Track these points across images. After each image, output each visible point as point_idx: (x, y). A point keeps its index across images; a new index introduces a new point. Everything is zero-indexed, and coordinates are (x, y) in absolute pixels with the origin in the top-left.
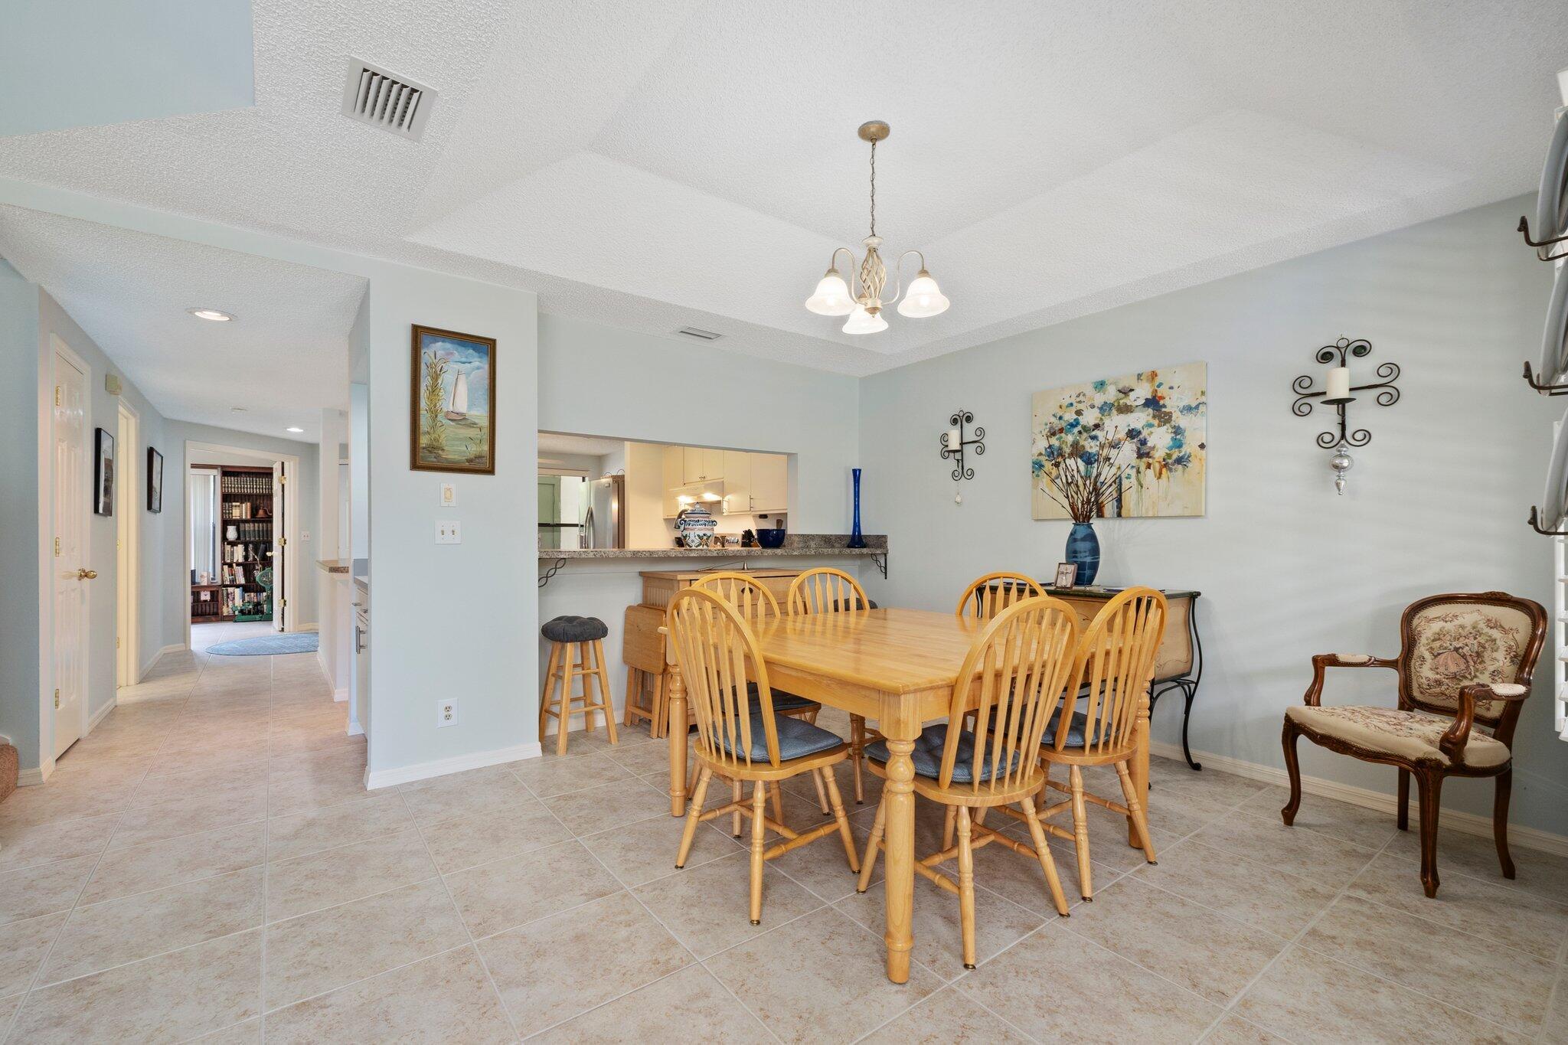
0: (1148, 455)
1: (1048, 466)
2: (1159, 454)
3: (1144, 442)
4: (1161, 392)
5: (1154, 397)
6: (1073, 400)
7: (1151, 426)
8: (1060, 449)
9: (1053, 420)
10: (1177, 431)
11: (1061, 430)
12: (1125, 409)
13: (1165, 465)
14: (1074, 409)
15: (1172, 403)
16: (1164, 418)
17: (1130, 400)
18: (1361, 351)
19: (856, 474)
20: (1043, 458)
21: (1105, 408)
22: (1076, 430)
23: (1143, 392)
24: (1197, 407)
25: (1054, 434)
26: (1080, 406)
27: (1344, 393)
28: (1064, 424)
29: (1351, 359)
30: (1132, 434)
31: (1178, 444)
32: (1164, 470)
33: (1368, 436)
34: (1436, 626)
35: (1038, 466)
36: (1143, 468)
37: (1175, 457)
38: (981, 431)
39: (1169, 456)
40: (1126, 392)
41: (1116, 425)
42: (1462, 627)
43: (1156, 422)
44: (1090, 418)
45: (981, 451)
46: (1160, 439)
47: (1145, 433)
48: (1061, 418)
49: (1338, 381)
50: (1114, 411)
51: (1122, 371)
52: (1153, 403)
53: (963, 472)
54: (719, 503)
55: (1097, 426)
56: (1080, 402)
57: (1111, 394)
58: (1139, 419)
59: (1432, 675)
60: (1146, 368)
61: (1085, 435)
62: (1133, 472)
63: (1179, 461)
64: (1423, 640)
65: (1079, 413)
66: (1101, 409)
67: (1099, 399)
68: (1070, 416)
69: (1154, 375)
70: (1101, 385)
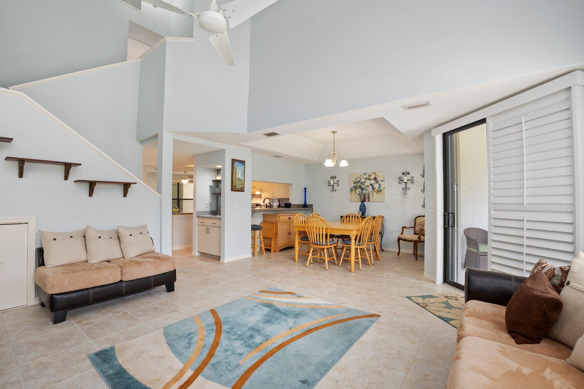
0: (374, 189)
1: (354, 190)
2: (376, 189)
3: (373, 187)
4: (377, 177)
5: (375, 178)
6: (359, 176)
7: (375, 183)
8: (357, 186)
9: (355, 180)
10: (380, 185)
11: (357, 182)
12: (370, 179)
14: (359, 178)
15: (379, 179)
16: (377, 182)
17: (371, 178)
18: (408, 174)
19: (305, 189)
20: (353, 188)
21: (366, 179)
22: (360, 183)
23: (373, 177)
24: (383, 181)
25: (355, 183)
26: (361, 178)
27: (406, 181)
28: (357, 181)
29: (407, 175)
30: (371, 185)
31: (380, 187)
32: (377, 192)
33: (410, 188)
34: (419, 221)
35: (351, 190)
36: (373, 192)
37: (379, 190)
38: (338, 181)
39: (378, 190)
40: (370, 176)
41: (368, 183)
42: (422, 221)
43: (376, 183)
44: (363, 180)
45: (338, 185)
46: (376, 186)
47: (374, 185)
48: (357, 180)
49: (405, 179)
50: (368, 180)
51: (369, 171)
52: (375, 179)
53: (333, 190)
54: (261, 195)
55: (364, 182)
56: (361, 177)
57: (367, 176)
58: (373, 182)
59: (418, 229)
60: (374, 171)
61: (362, 184)
62: (371, 192)
63: (380, 191)
64: (417, 223)
65: (360, 179)
66: (365, 179)
67: (365, 177)
68: (359, 180)
69: (375, 173)
70: (365, 174)
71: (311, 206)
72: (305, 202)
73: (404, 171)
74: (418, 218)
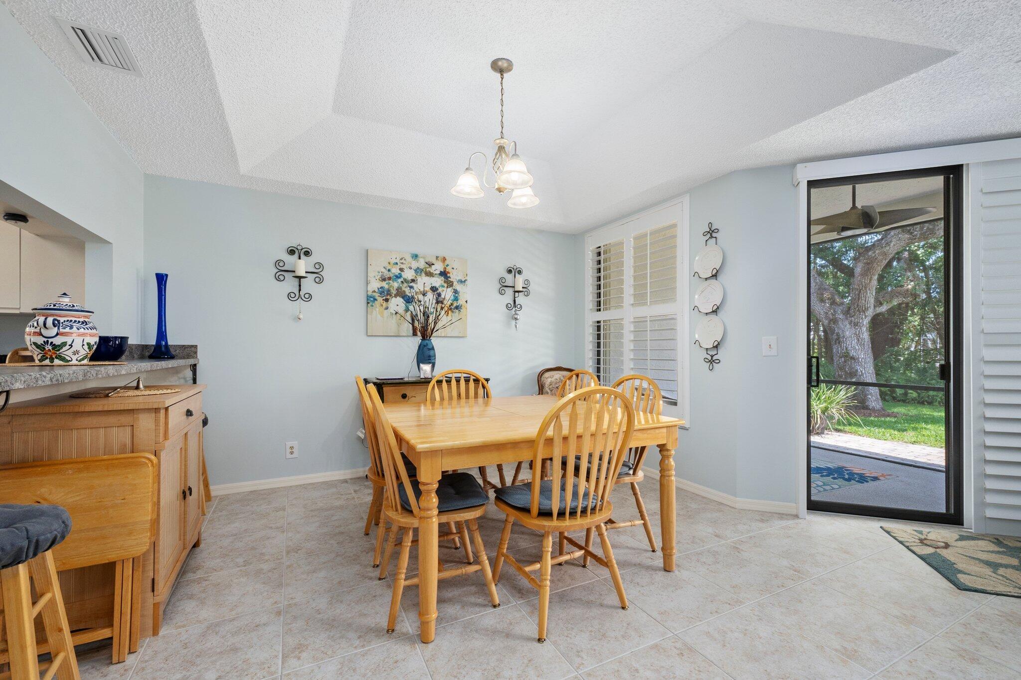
0: (442, 302)
1: (380, 300)
2: (447, 303)
3: (439, 295)
4: (449, 269)
5: (445, 271)
6: (398, 261)
7: (443, 286)
8: (389, 290)
9: (384, 270)
10: (456, 292)
11: (390, 278)
12: (429, 274)
13: (451, 309)
14: (398, 267)
15: (454, 276)
16: (450, 284)
17: (432, 269)
18: (519, 272)
19: (161, 279)
20: (376, 295)
21: (418, 271)
22: (400, 280)
23: (438, 267)
24: (465, 281)
25: (384, 280)
26: (402, 266)
27: (520, 288)
28: (392, 275)
29: (517, 274)
30: (434, 289)
31: (456, 299)
32: (450, 312)
33: (522, 307)
34: (549, 380)
35: (370, 300)
36: (439, 309)
37: (455, 305)
38: (320, 266)
39: (452, 304)
40: (430, 265)
41: (424, 283)
42: (557, 379)
43: (446, 285)
44: (409, 274)
45: (320, 280)
46: (447, 294)
47: (440, 290)
48: (389, 270)
49: (520, 284)
50: (423, 274)
51: (428, 252)
52: (444, 274)
53: (298, 295)
55: (413, 281)
56: (402, 263)
57: (421, 264)
58: (438, 282)
60: (441, 254)
61: (405, 285)
62: (434, 311)
63: (457, 308)
64: (546, 386)
65: (401, 270)
66: (415, 271)
67: (415, 265)
68: (395, 271)
69: (444, 259)
70: (415, 257)
71: (190, 351)
72: (162, 334)
73: (510, 264)
74: (547, 375)
